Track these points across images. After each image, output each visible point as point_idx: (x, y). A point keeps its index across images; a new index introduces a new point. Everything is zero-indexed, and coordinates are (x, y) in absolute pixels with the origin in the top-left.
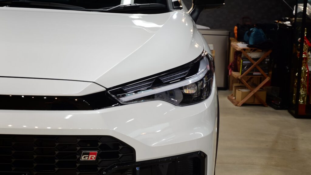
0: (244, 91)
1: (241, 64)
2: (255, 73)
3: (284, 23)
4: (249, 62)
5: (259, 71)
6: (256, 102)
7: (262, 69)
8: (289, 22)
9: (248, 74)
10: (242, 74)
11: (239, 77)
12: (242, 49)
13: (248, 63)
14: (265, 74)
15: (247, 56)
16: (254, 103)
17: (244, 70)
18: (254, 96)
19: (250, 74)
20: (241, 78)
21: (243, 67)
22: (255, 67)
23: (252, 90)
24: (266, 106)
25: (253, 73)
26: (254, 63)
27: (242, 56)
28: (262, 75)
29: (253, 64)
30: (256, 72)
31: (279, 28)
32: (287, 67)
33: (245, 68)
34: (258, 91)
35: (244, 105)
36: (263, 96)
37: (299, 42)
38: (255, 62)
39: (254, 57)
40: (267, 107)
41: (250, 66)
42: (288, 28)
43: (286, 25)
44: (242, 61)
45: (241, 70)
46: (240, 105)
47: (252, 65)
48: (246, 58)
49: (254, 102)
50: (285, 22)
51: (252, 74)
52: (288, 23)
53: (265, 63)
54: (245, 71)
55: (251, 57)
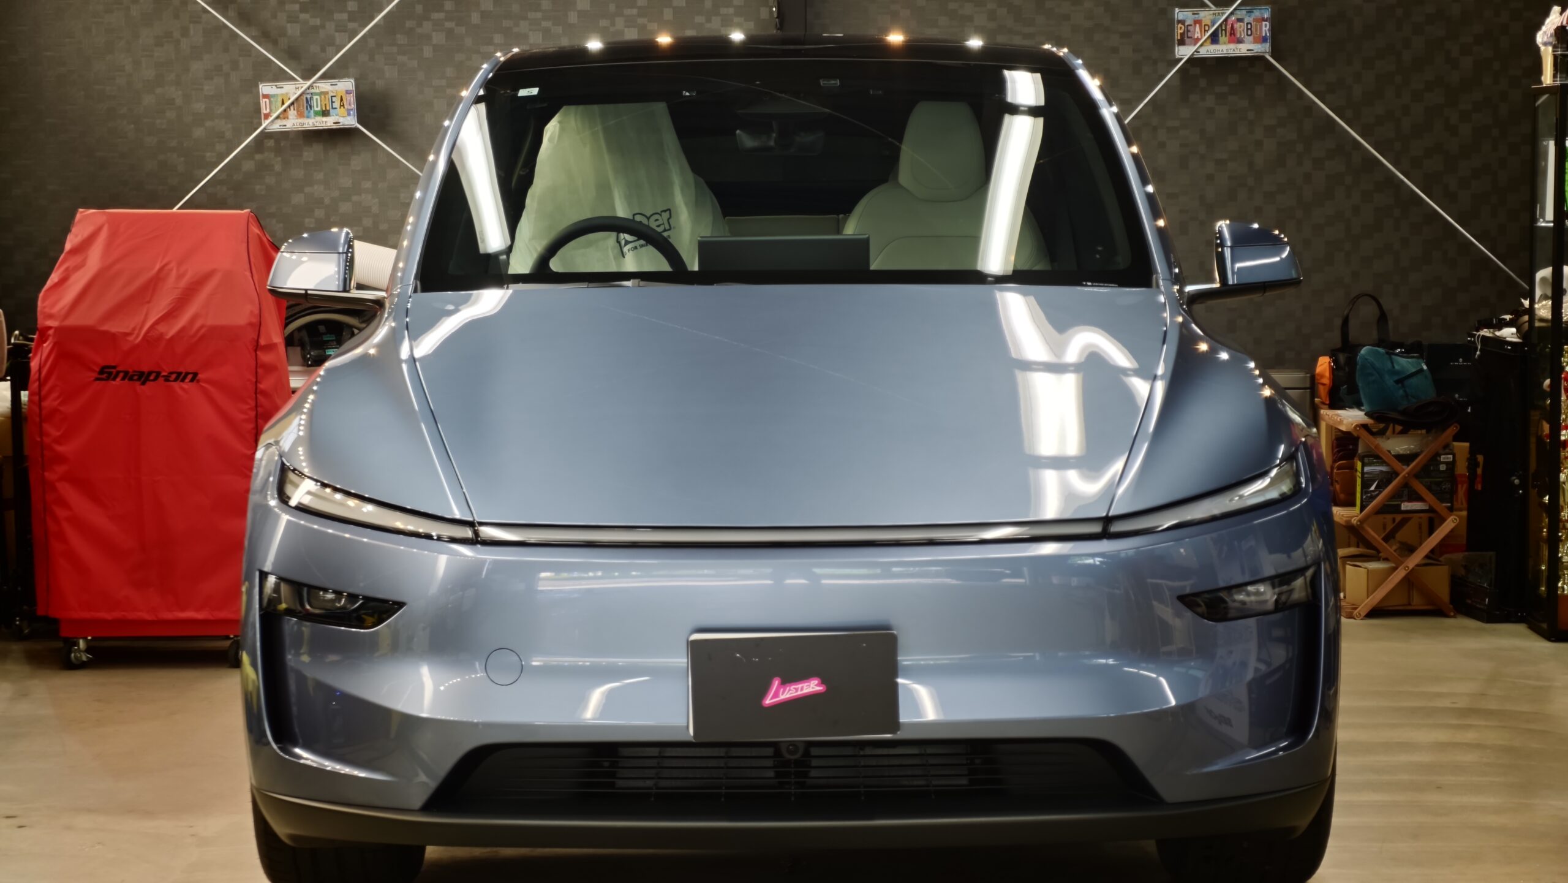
0: (1373, 565)
1: (1359, 474)
2: (1406, 506)
3: (1498, 333)
4: (1384, 468)
5: (1420, 499)
6: (1417, 602)
7: (1429, 488)
8: (1514, 330)
9: (1383, 510)
10: (1362, 509)
11: (1354, 521)
12: (1357, 426)
13: (1381, 472)
14: (1442, 507)
15: (1377, 447)
16: (1409, 608)
17: (1369, 495)
18: (1409, 582)
19: (1389, 508)
20: (1362, 521)
21: (1366, 485)
22: (1405, 485)
23: (1403, 563)
24: (1452, 614)
25: (1400, 506)
26: (1404, 470)
27: (1360, 450)
28: (1431, 510)
29: (1397, 474)
30: (1410, 500)
31: (1481, 350)
32: (1514, 478)
33: (1372, 488)
34: (1417, 565)
35: (1375, 613)
36: (1439, 581)
37: (1545, 391)
38: (1404, 467)
39: (1401, 452)
40: (1454, 617)
41: (1389, 482)
42: (1509, 348)
43: (1502, 342)
44: (1359, 465)
45: (1358, 495)
46: (1363, 614)
47: (1395, 479)
48: (1375, 457)
49: (1410, 604)
50: (1500, 329)
51: (1397, 509)
52: (1509, 333)
53: (1439, 470)
54: (1373, 498)
55: (1389, 452)
